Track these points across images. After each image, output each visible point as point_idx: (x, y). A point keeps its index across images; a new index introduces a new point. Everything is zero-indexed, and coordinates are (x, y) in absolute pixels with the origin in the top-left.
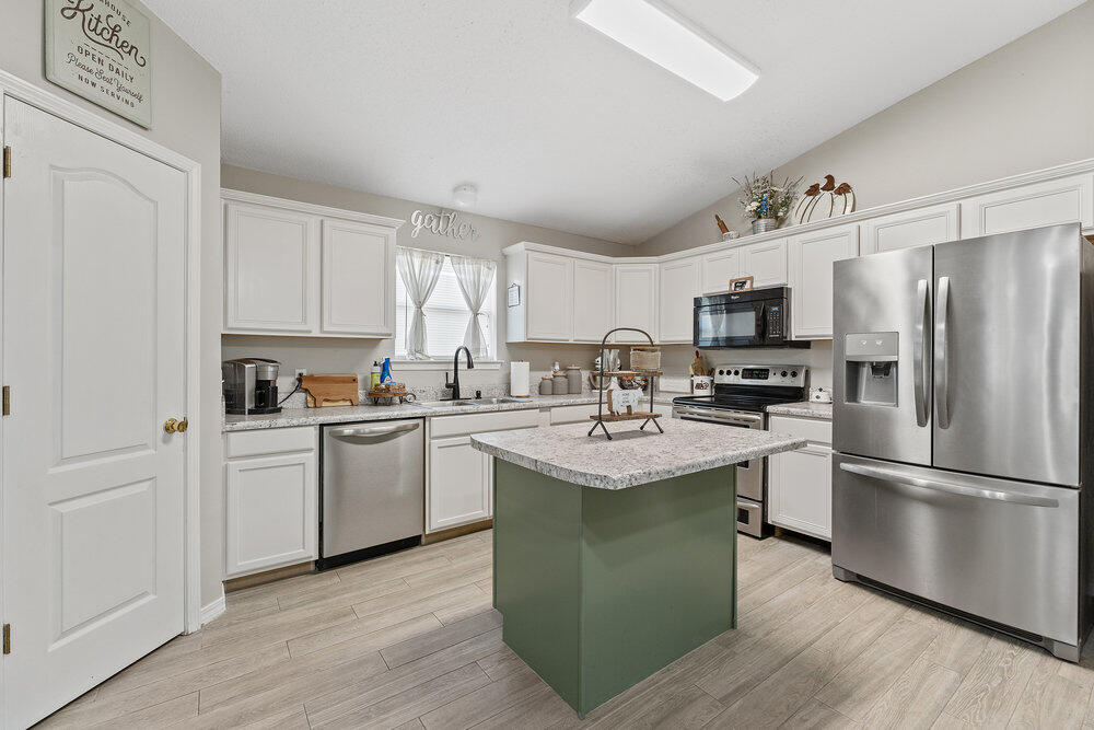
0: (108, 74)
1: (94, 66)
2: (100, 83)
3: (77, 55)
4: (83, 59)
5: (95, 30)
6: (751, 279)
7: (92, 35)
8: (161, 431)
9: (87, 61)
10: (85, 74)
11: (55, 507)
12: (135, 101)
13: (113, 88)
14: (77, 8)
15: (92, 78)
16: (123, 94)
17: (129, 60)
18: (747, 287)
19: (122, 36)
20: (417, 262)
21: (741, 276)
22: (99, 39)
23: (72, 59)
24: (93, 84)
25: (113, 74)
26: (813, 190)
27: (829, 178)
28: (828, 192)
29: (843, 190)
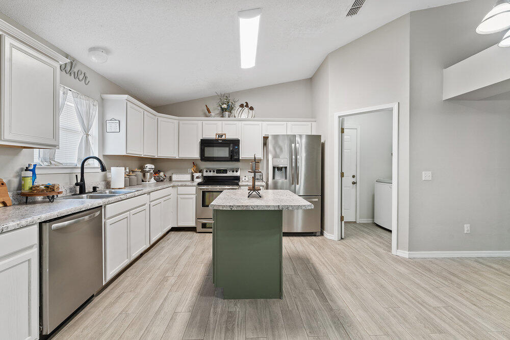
6: (225, 134)
18: (223, 137)
21: (220, 133)
26: (242, 106)
27: (246, 103)
28: (247, 108)
29: (252, 108)
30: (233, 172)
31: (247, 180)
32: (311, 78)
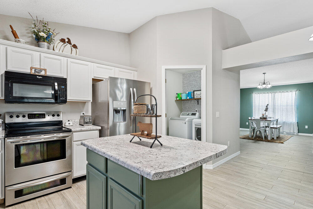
6: (45, 70)
18: (43, 73)
21: (37, 66)
26: (63, 40)
27: (68, 38)
28: (69, 45)
29: (75, 46)
30: (53, 115)
31: (71, 124)
32: (129, 34)
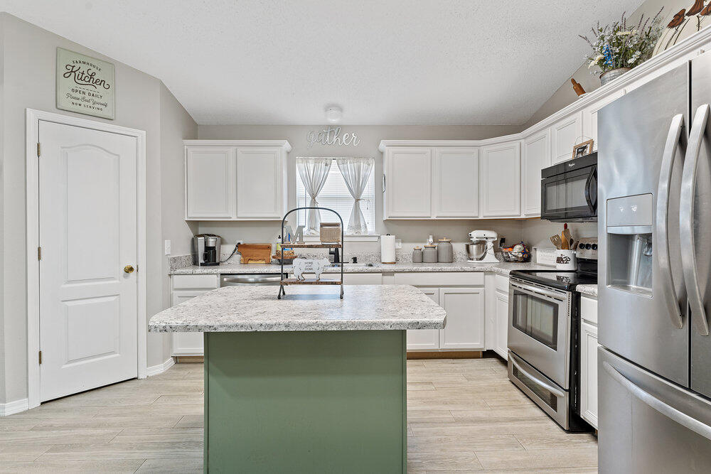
0: (87, 97)
1: (80, 96)
2: (83, 103)
3: (72, 93)
4: (74, 94)
5: (81, 79)
7: (80, 82)
8: (123, 272)
9: (77, 95)
10: (75, 101)
11: (66, 303)
12: (103, 107)
13: (90, 104)
14: (72, 71)
15: (79, 102)
16: (96, 106)
17: (100, 88)
19: (96, 78)
20: (311, 166)
22: (84, 82)
23: (69, 95)
24: (80, 105)
25: (91, 97)
